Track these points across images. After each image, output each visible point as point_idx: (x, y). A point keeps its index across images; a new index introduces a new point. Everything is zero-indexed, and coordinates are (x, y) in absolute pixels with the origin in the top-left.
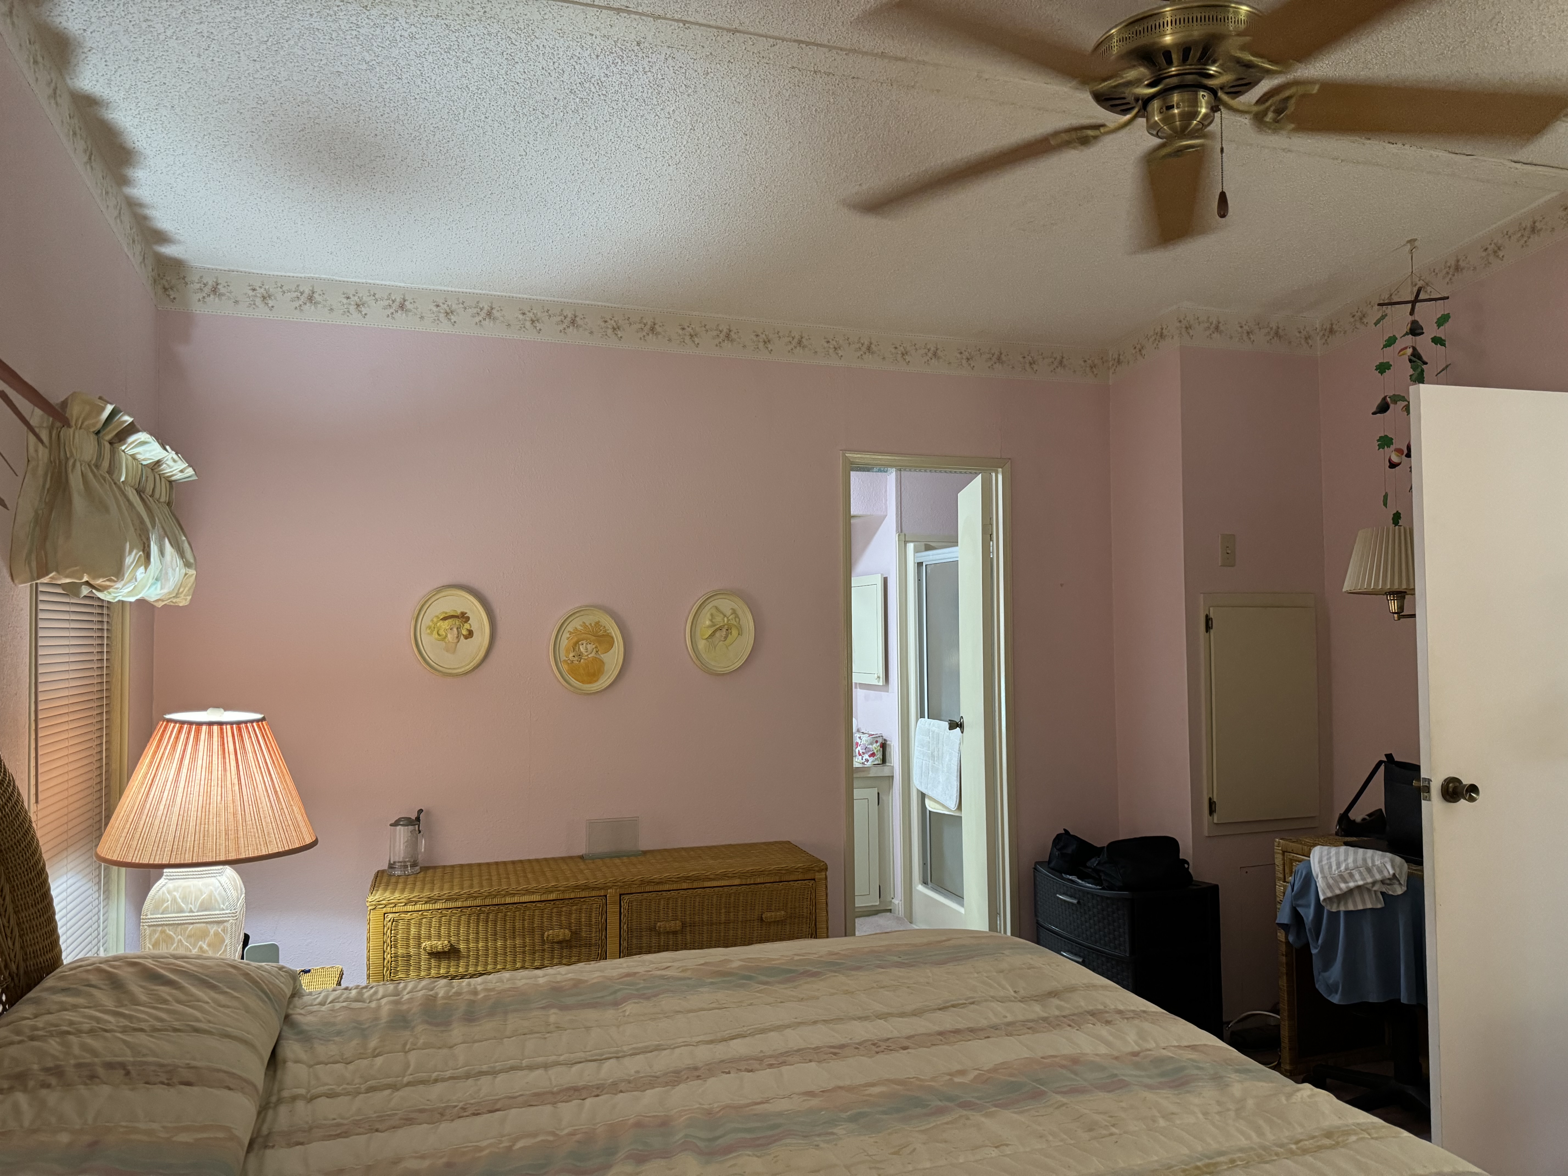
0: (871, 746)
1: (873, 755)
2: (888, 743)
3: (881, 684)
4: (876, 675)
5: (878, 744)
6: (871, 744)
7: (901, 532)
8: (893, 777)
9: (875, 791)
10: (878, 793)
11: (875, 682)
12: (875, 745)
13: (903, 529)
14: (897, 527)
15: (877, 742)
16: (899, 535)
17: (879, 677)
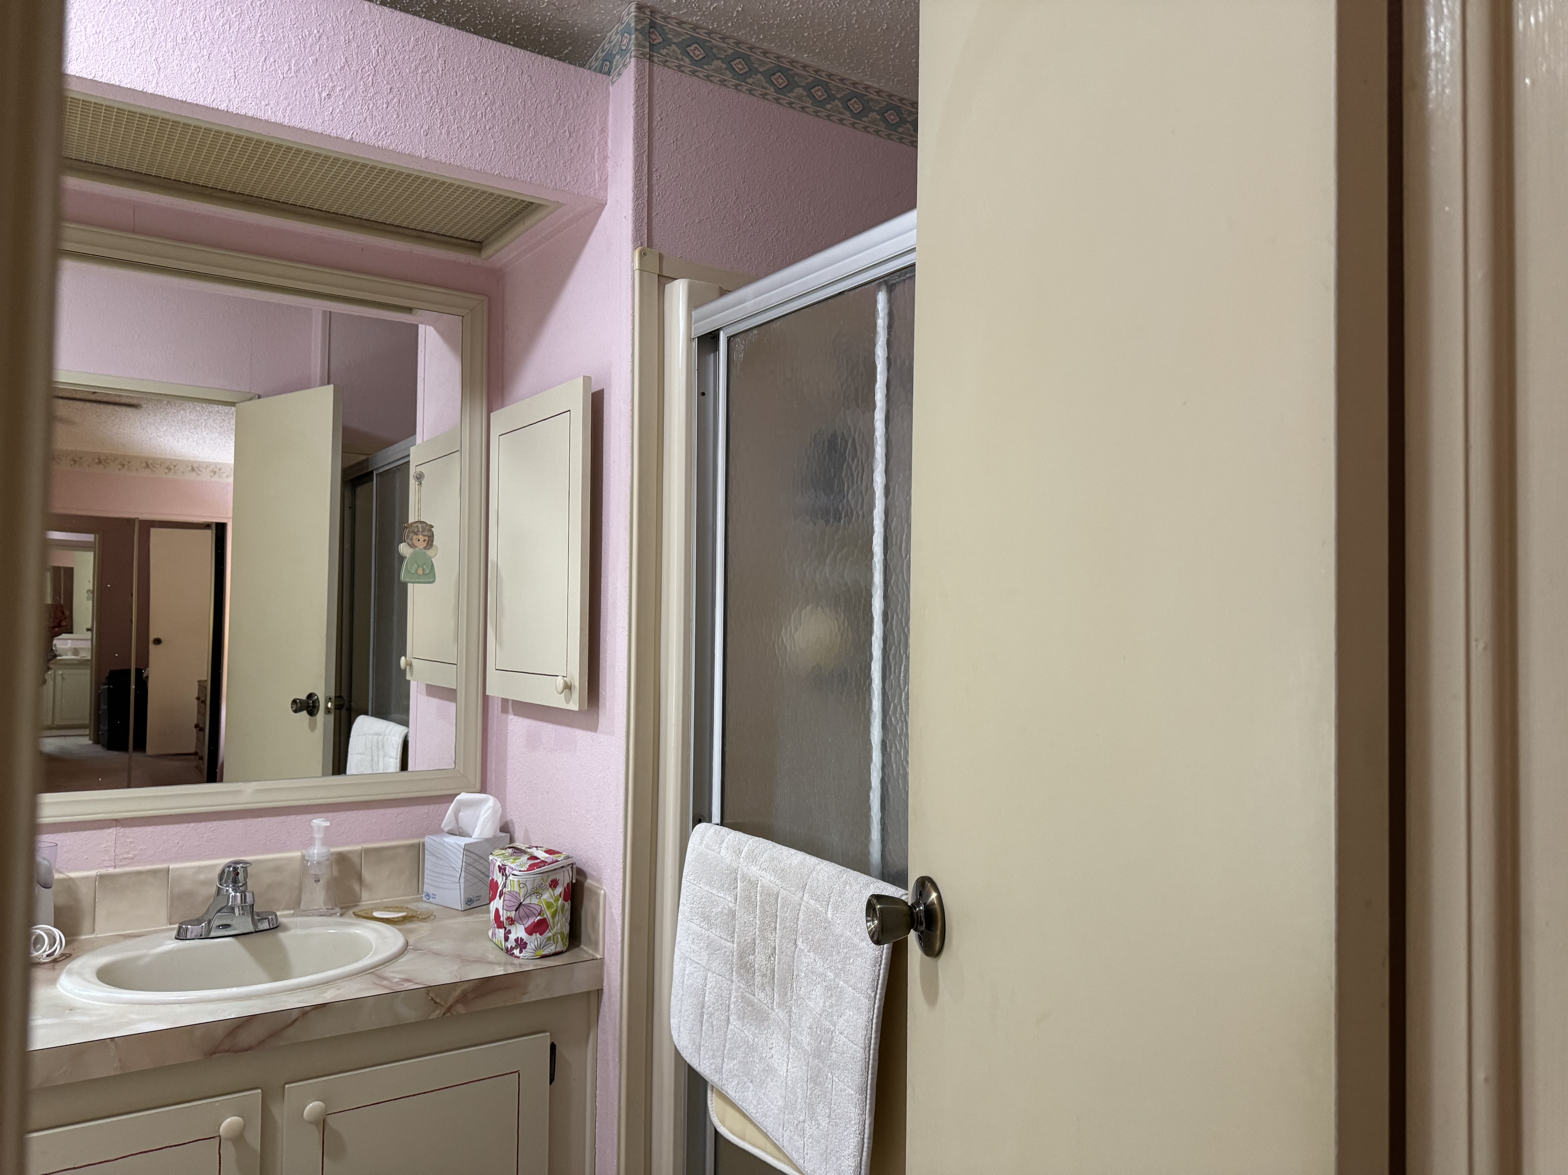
0: (534, 900)
1: (539, 927)
2: (589, 882)
3: (574, 706)
4: (560, 681)
5: (559, 890)
6: (537, 891)
7: (650, 244)
8: (599, 992)
9: (544, 1039)
10: (553, 1047)
11: (558, 701)
12: (546, 896)
13: (656, 240)
14: (637, 229)
15: (554, 884)
16: (643, 255)
17: (568, 687)
